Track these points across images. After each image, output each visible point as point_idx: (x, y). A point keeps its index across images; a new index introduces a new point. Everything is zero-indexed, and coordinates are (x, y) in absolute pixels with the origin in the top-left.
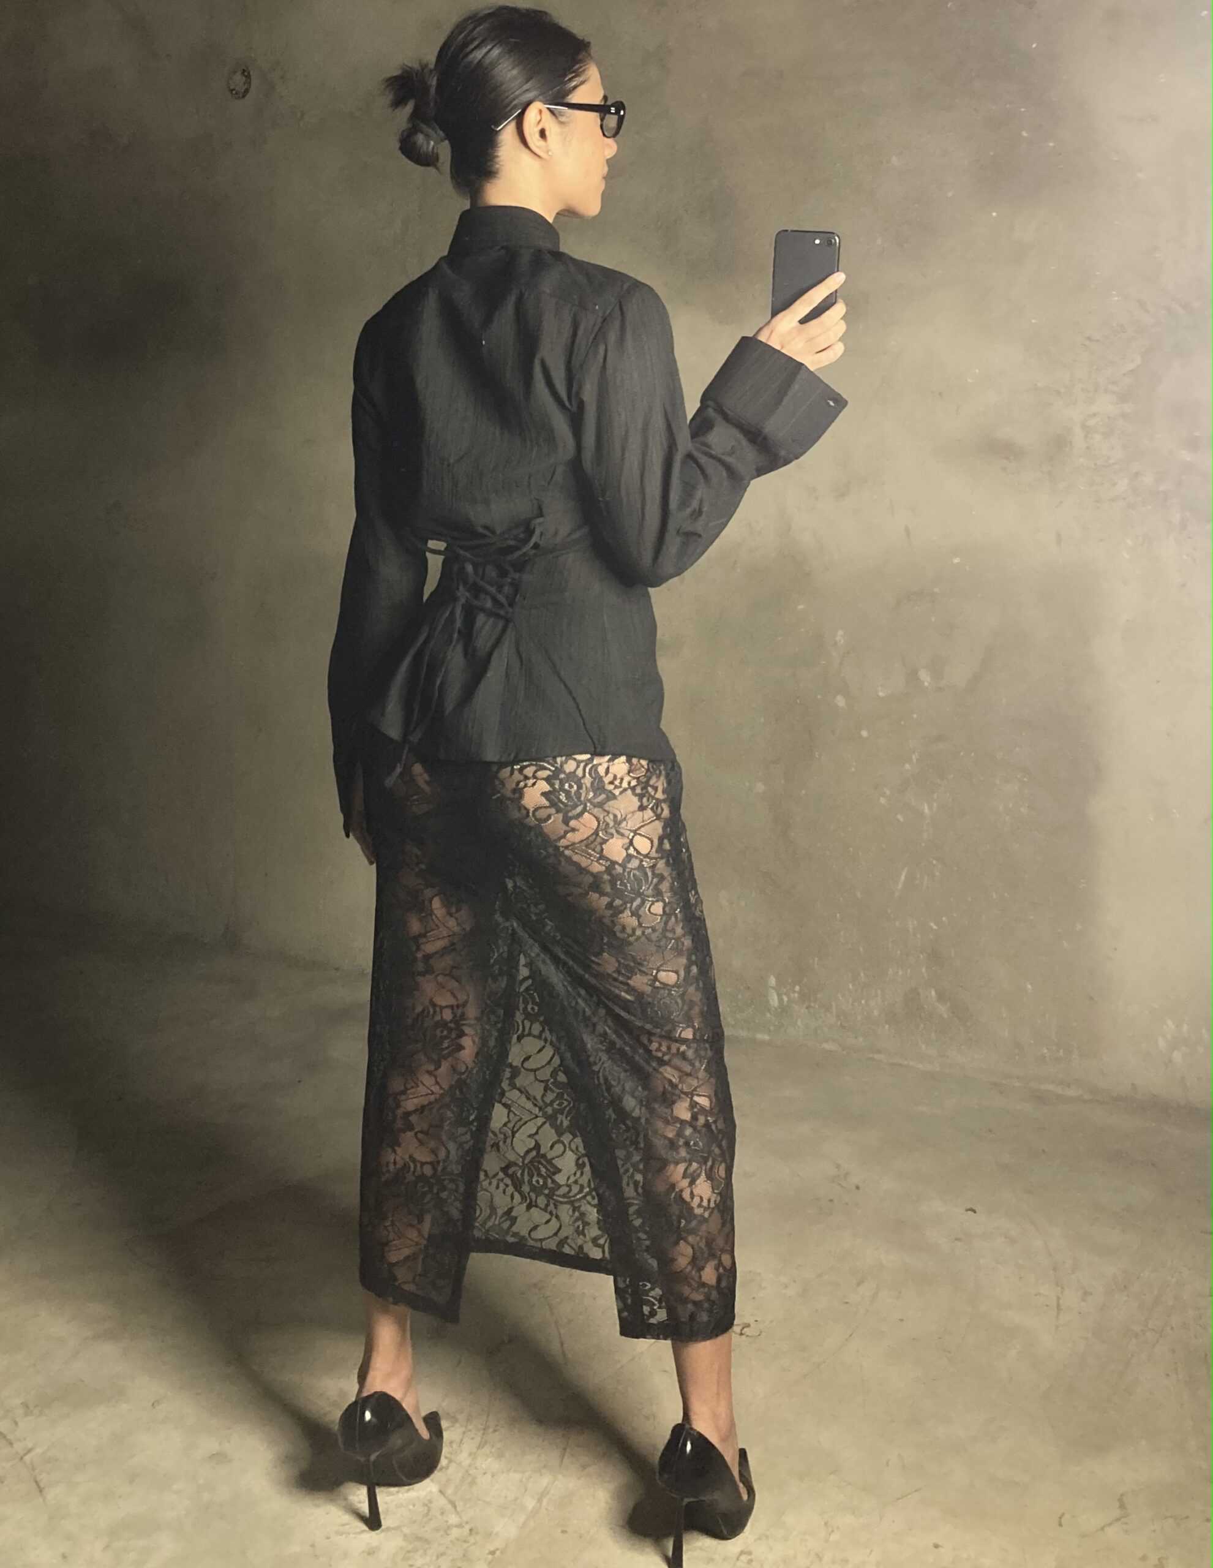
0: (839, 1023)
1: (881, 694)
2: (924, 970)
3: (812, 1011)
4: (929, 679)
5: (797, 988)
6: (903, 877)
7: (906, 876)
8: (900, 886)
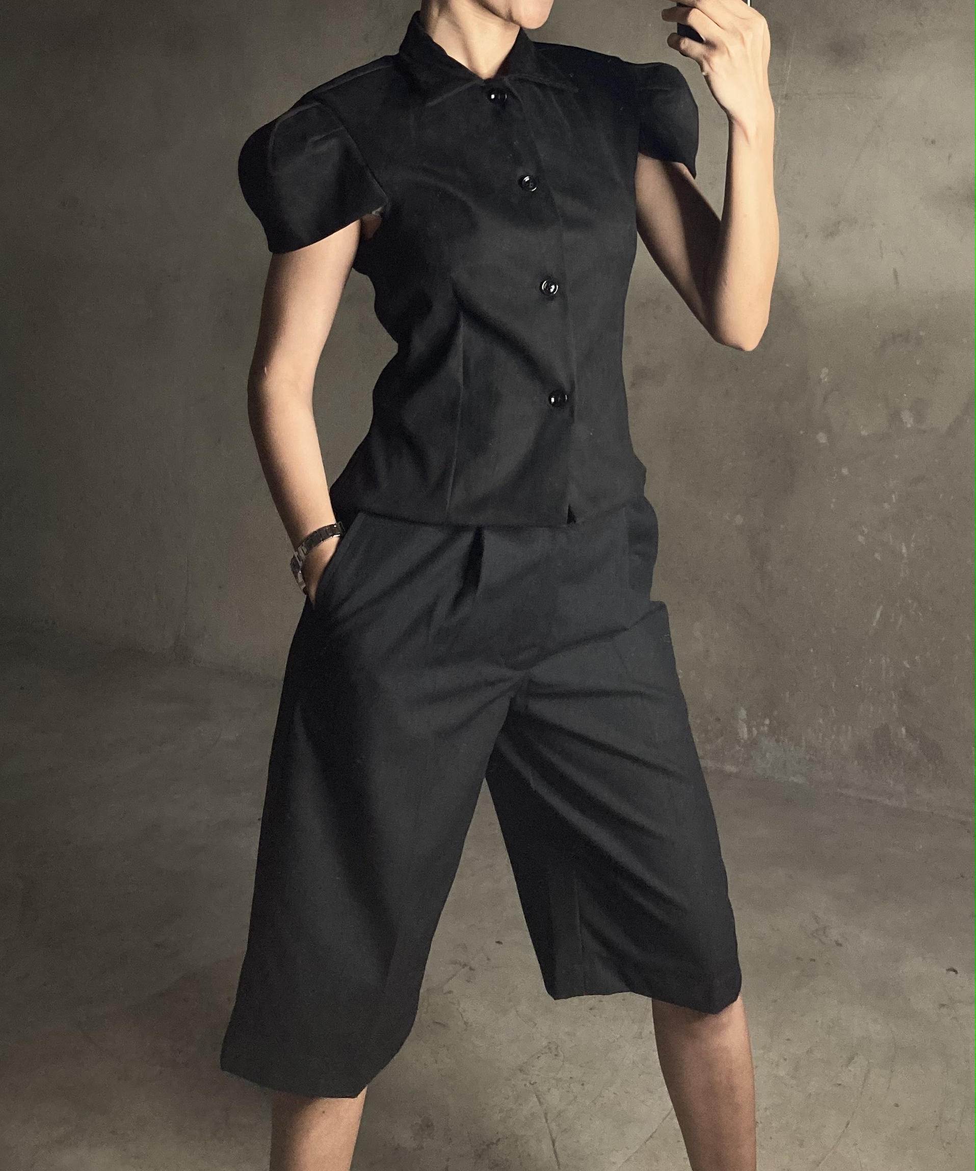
0: (808, 757)
1: (864, 433)
2: (895, 706)
3: (780, 744)
4: (911, 420)
5: (767, 722)
6: (878, 615)
7: (881, 615)
8: (874, 624)
